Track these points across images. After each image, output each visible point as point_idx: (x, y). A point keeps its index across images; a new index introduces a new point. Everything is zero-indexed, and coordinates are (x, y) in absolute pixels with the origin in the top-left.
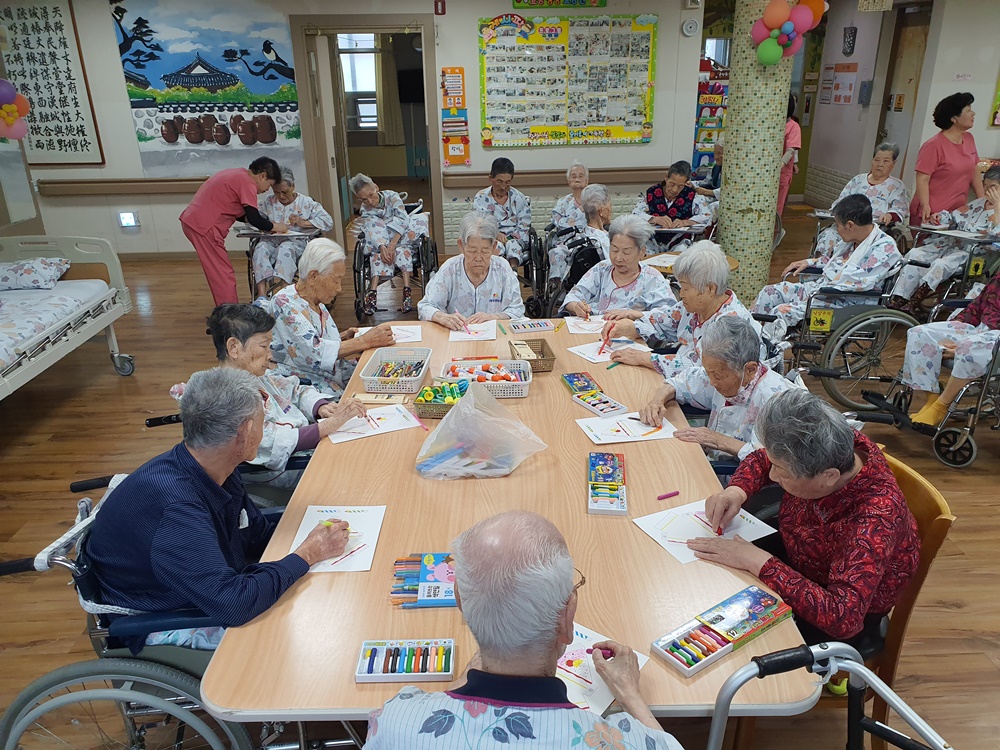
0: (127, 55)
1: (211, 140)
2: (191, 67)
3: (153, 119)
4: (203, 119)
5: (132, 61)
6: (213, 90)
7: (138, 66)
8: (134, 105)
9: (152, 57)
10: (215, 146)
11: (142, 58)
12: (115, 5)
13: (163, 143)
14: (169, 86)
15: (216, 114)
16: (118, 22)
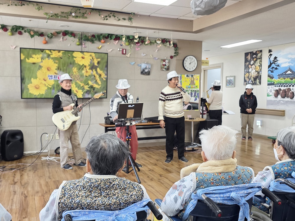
0: (270, 69)
1: (288, 97)
2: (286, 72)
3: (272, 89)
4: (287, 89)
5: (270, 71)
6: (292, 79)
7: (272, 72)
8: (268, 85)
9: (276, 69)
10: (289, 99)
11: (274, 69)
12: (270, 53)
13: (274, 97)
14: (279, 78)
15: (291, 88)
16: (270, 58)
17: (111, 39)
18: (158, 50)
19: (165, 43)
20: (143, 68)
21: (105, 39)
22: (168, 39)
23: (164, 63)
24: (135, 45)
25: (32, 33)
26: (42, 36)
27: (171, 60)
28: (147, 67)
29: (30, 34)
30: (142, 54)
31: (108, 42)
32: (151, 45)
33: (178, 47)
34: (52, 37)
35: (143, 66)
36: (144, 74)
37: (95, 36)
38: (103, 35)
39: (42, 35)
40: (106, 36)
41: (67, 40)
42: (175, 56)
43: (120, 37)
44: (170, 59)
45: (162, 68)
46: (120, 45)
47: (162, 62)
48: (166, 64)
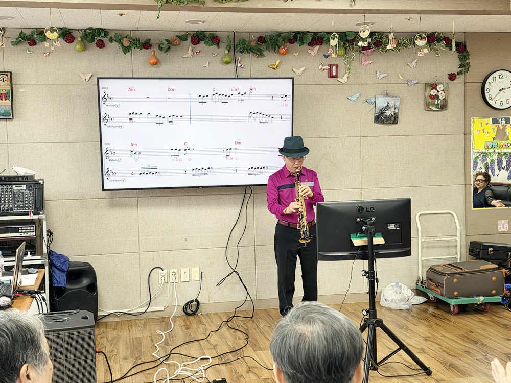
17: (302, 43)
18: (417, 62)
19: (436, 42)
20: (381, 108)
21: (288, 45)
23: (433, 92)
24: (360, 52)
25: (126, 44)
26: (147, 49)
27: (450, 85)
28: (391, 105)
29: (122, 45)
30: (378, 73)
31: (296, 53)
32: (400, 51)
33: (468, 52)
34: (169, 48)
35: (381, 103)
36: (382, 122)
37: (264, 39)
38: (283, 36)
39: (146, 45)
41: (200, 55)
42: (460, 73)
43: (322, 38)
44: (449, 81)
46: (324, 57)
47: (428, 90)
48: (439, 94)
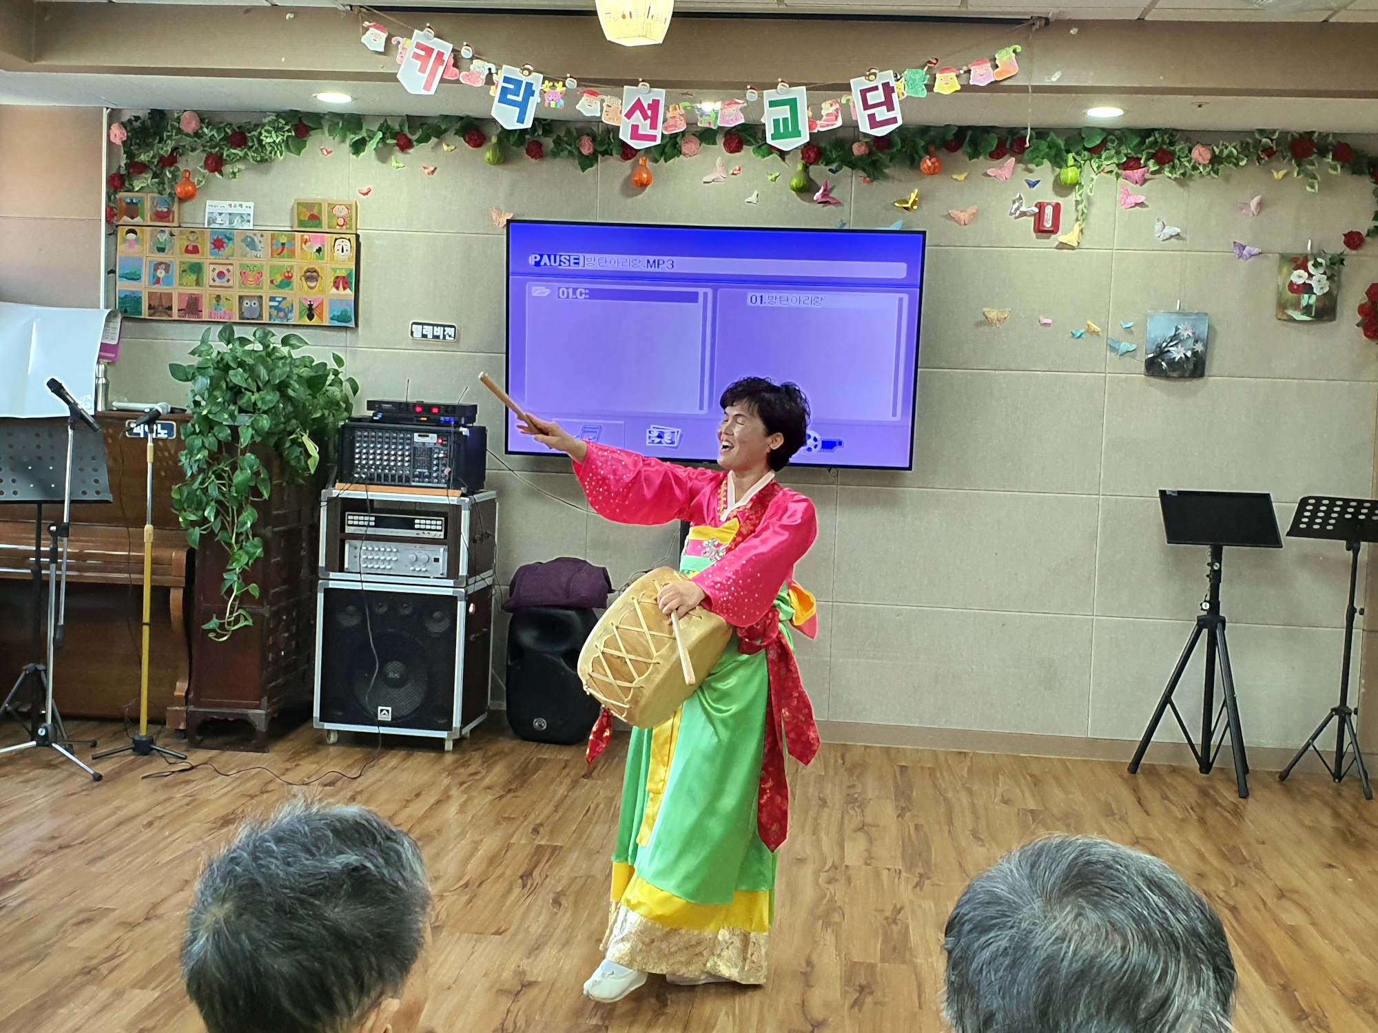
17: (975, 154)
18: (1261, 205)
19: (1313, 157)
21: (943, 154)
22: (1334, 134)
23: (1299, 277)
24: (1118, 176)
25: (586, 151)
27: (1345, 259)
29: (579, 152)
30: (1158, 226)
31: (960, 173)
32: (1216, 172)
37: (888, 138)
38: (932, 133)
40: (950, 136)
41: (742, 174)
42: (1374, 231)
44: (1347, 251)
45: (1282, 306)
46: (1025, 184)
47: (1285, 270)
48: (1313, 282)
